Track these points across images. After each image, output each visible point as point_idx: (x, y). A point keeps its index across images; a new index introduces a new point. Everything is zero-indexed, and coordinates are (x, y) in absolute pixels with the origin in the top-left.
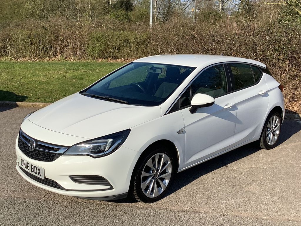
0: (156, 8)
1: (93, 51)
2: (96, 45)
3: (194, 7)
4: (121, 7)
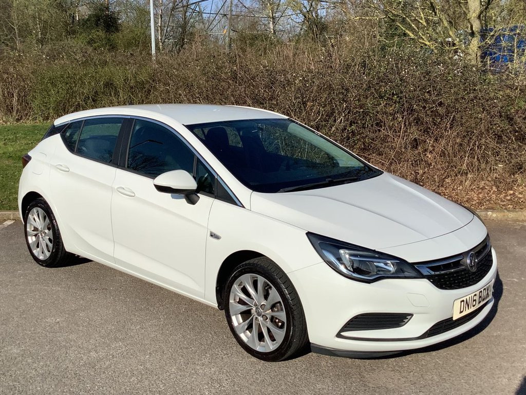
0: (161, 27)
1: (45, 104)
2: (50, 93)
3: (226, 28)
4: (97, 25)
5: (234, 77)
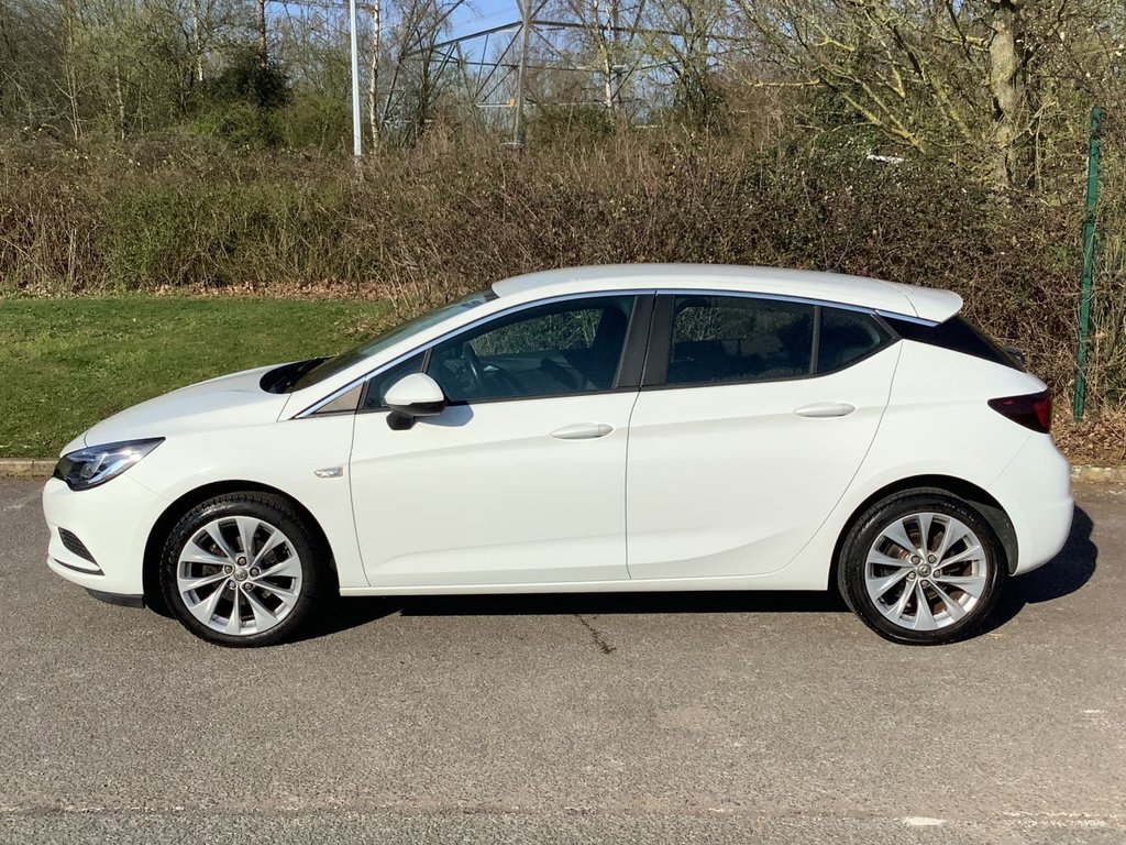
0: (374, 95)
1: (132, 258)
2: (141, 235)
4: (242, 93)
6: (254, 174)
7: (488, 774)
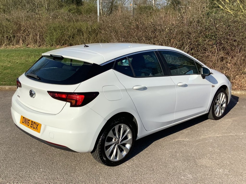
1: (51, 39)
2: (53, 34)
3: (132, 3)
4: (73, 2)
5: (137, 27)
6: (78, 20)
7: (156, 178)
